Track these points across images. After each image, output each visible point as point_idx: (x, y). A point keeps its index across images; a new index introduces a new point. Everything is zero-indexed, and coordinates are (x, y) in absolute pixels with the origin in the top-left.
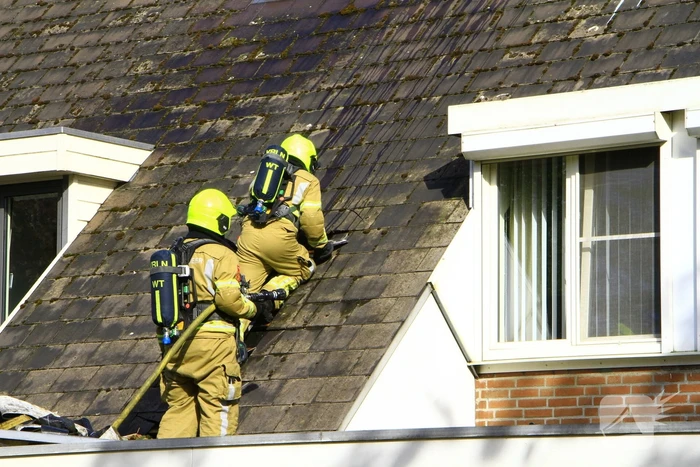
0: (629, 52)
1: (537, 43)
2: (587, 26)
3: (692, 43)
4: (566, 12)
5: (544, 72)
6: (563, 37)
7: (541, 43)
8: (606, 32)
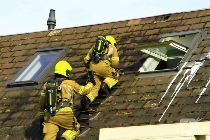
0: (170, 114)
1: (130, 109)
2: (151, 103)
3: (198, 112)
4: (141, 98)
5: (134, 120)
6: (141, 107)
7: (132, 109)
8: (159, 106)
